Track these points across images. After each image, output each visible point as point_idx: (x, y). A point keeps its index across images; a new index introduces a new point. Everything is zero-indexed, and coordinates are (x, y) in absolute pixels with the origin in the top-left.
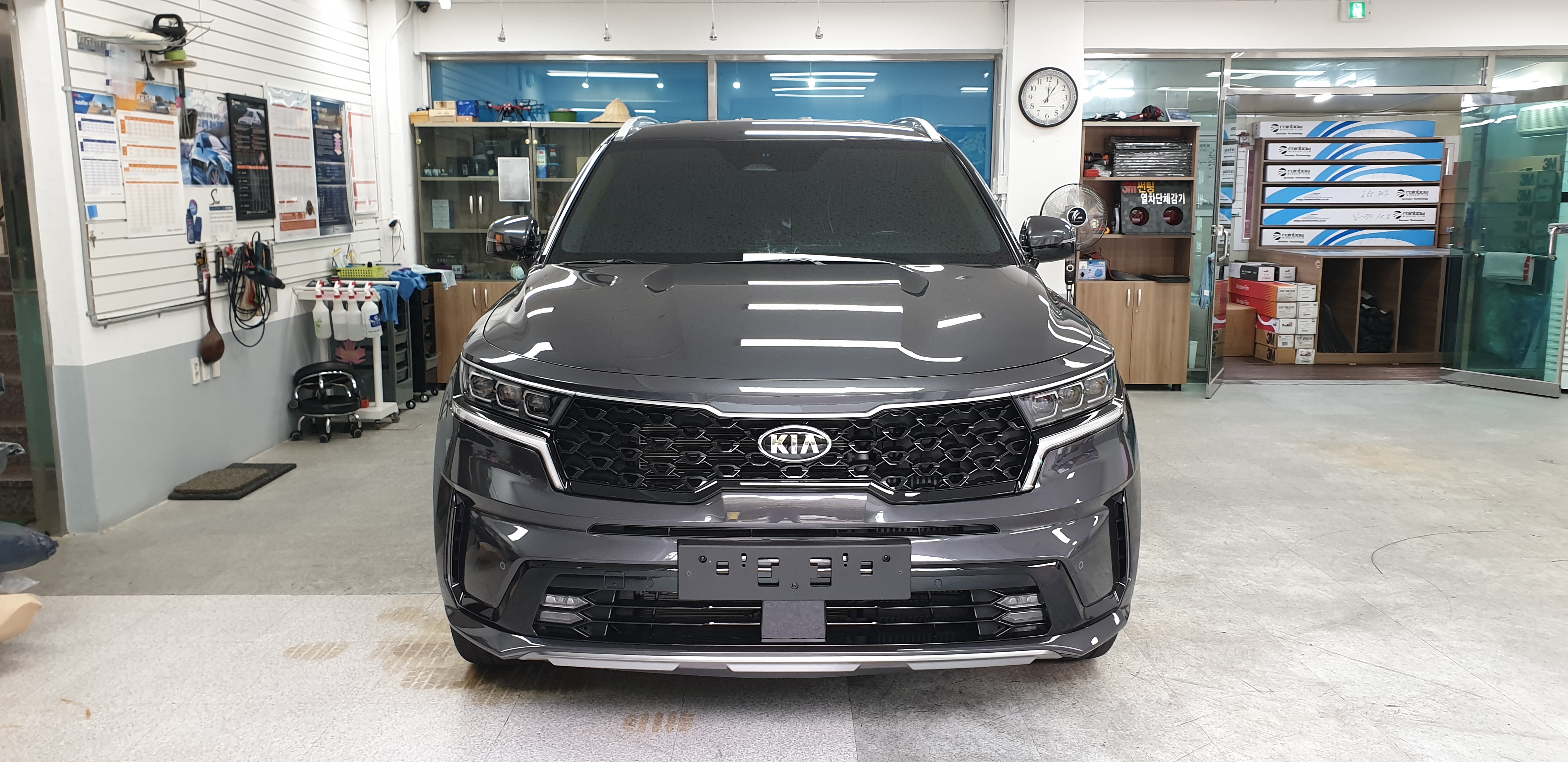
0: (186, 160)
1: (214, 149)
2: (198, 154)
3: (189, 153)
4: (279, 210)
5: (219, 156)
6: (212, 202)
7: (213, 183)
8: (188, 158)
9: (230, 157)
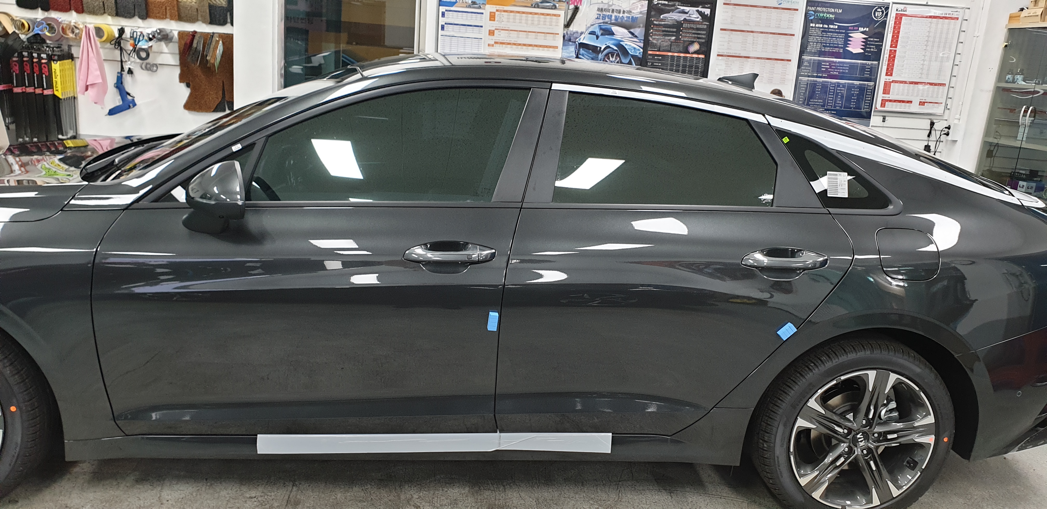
0: (571, 43)
1: (615, 37)
2: (590, 39)
3: (577, 38)
5: (621, 43)
8: (575, 42)
9: (642, 45)
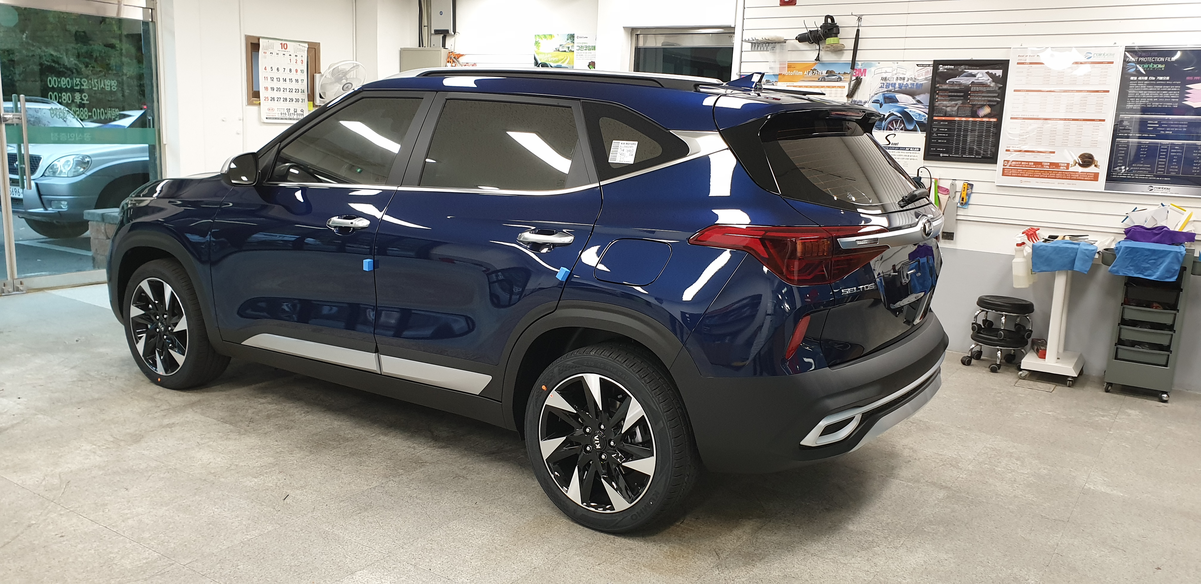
1: (899, 104)
2: (874, 107)
4: (1002, 156)
6: (888, 143)
7: (891, 130)
9: (927, 111)
